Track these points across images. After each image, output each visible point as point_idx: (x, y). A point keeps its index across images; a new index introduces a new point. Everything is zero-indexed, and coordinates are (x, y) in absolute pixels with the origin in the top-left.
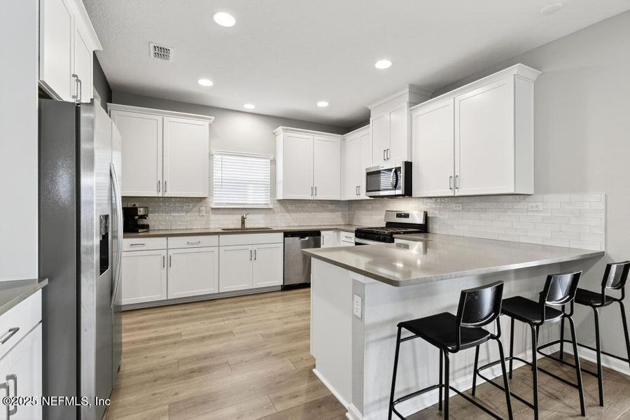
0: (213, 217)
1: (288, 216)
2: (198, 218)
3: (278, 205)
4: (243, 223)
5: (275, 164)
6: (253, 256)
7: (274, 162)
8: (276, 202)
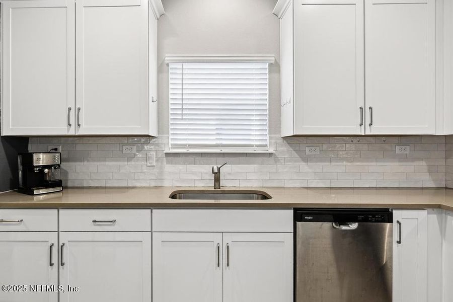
0: (169, 168)
1: (304, 167)
2: (145, 169)
3: (285, 148)
4: (217, 180)
5: (279, 71)
6: (223, 256)
7: (275, 68)
8: (281, 141)
